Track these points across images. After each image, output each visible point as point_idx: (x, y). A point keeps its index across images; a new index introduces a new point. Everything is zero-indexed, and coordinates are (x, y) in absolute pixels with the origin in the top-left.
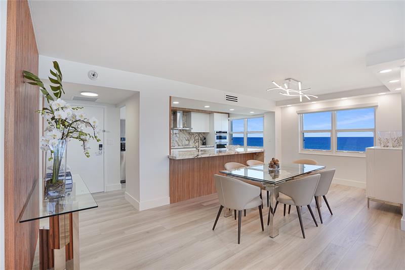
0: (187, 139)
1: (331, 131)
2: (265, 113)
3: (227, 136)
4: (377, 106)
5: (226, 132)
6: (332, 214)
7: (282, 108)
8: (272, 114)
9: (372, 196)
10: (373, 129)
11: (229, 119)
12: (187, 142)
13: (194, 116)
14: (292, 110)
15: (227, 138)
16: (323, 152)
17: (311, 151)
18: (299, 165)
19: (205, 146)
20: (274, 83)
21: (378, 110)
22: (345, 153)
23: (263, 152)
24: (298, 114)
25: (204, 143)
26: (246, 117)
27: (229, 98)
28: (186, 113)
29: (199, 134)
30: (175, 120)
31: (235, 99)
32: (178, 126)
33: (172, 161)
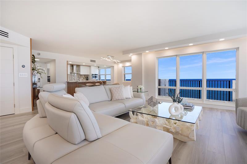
2: (111, 66)
3: (98, 76)
7: (117, 64)
11: (99, 69)
13: (82, 67)
24: (123, 67)
25: (87, 80)
26: (105, 68)
27: (92, 61)
28: (78, 66)
29: (85, 75)
30: (73, 69)
31: (94, 61)
32: (74, 72)
33: (68, 83)
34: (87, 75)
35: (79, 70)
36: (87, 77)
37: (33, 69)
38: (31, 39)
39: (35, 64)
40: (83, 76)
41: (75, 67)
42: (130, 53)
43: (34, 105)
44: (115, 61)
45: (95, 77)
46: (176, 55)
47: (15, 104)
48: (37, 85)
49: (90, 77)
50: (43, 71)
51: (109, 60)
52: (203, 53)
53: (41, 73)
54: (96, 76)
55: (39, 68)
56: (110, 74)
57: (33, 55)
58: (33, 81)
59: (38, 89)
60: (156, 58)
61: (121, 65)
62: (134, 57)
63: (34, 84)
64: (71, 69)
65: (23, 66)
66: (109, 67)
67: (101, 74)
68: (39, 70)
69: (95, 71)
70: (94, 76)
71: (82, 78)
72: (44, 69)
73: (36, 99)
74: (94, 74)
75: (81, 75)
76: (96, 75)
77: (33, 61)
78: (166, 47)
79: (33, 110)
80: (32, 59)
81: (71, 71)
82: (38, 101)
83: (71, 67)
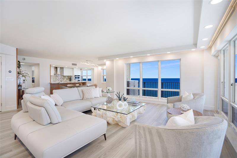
0: (62, 78)
3: (80, 77)
11: (81, 70)
23: (86, 82)
24: (102, 69)
25: (70, 80)
26: (87, 70)
27: (73, 64)
28: (62, 68)
30: (57, 71)
31: (76, 65)
32: (58, 73)
33: (51, 84)
34: (70, 76)
35: (62, 72)
36: (70, 78)
37: (18, 73)
38: (17, 49)
39: (20, 68)
40: (67, 77)
41: (59, 69)
42: (104, 59)
43: (19, 104)
44: (94, 65)
46: (140, 62)
47: (2, 104)
48: (22, 87)
49: (73, 78)
50: (27, 75)
51: (88, 64)
52: (158, 61)
53: (26, 77)
55: (23, 72)
56: (91, 76)
57: (19, 61)
58: (19, 83)
59: (22, 90)
60: (125, 64)
61: (100, 68)
62: (108, 63)
63: (19, 86)
65: (10, 72)
66: (90, 69)
67: (83, 75)
68: (24, 74)
69: (77, 72)
70: (76, 77)
72: (28, 73)
73: (21, 98)
75: (65, 76)
76: (78, 76)
77: (19, 66)
78: (131, 56)
79: (18, 108)
80: (18, 65)
81: (55, 73)
82: (22, 101)
83: (55, 69)
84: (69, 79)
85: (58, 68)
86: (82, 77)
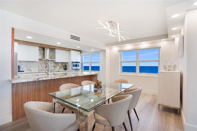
0: (53, 66)
1: (136, 62)
2: (100, 51)
3: (80, 64)
4: (161, 47)
5: (79, 63)
6: (139, 120)
7: (110, 48)
8: (104, 51)
9: (161, 102)
10: (158, 60)
11: (81, 54)
12: (53, 68)
13: (57, 52)
14: (115, 49)
15: (80, 66)
16: (132, 74)
17: (126, 73)
18: (119, 83)
19: (65, 71)
20: (98, 20)
21: (161, 50)
22: (144, 74)
23: (97, 75)
24: (119, 51)
25: (65, 69)
29: (62, 63)
30: (44, 54)
31: (78, 39)
32: (46, 58)
34: (65, 63)
35: (53, 56)
36: (66, 66)
40: (60, 65)
41: (47, 51)
45: (76, 66)
49: (70, 67)
54: (78, 64)
64: (41, 53)
67: (84, 62)
70: (74, 64)
71: (58, 68)
74: (75, 61)
81: (41, 57)
84: (63, 67)
85: (45, 50)
86: (82, 64)
